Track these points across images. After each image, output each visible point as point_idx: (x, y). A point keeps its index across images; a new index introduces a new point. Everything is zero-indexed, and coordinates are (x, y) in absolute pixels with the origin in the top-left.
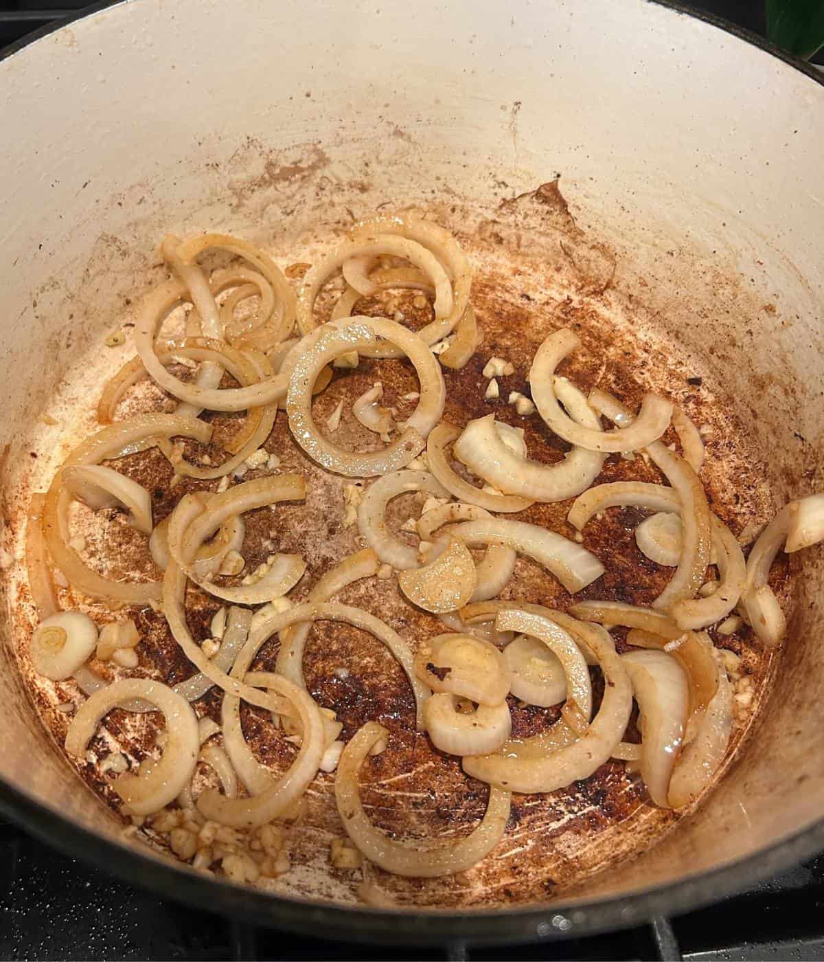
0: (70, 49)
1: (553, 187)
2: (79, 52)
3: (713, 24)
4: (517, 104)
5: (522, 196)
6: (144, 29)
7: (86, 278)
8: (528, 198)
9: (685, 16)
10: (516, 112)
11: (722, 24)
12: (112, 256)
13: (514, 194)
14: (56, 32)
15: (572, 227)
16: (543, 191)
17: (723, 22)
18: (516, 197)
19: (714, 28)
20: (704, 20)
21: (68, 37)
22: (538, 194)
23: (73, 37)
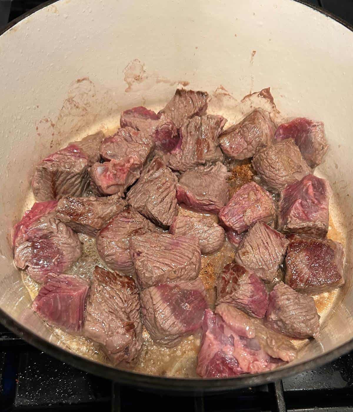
0: (55, 14)
1: (267, 90)
2: (59, 15)
3: (340, 23)
4: (254, 52)
5: (255, 93)
6: (88, 6)
7: (60, 118)
8: (257, 94)
9: (329, 18)
10: (253, 55)
11: (344, 24)
12: (71, 108)
13: (251, 93)
14: (48, 6)
15: (275, 109)
16: (263, 92)
17: (345, 23)
18: (252, 93)
19: (341, 25)
20: (337, 21)
21: (54, 9)
22: (261, 94)
23: (56, 9)
